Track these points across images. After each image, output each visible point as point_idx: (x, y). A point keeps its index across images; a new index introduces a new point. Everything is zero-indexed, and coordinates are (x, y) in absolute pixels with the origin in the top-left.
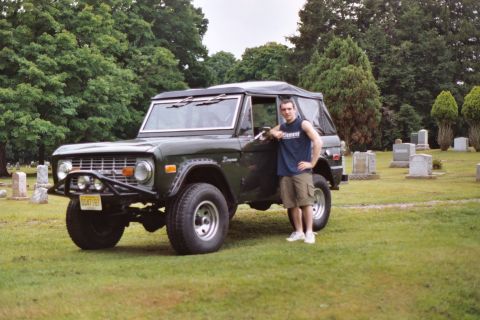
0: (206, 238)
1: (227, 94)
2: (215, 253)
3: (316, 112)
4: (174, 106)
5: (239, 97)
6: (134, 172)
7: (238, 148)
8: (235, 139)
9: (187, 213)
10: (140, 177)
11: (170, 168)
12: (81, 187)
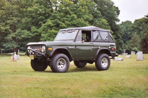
6: (41, 49)
8: (74, 42)
9: (54, 61)
11: (50, 49)
12: (30, 53)
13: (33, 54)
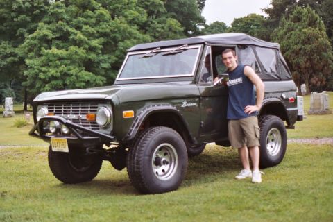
0: (165, 178)
1: (189, 45)
2: (174, 192)
3: (274, 60)
4: (145, 57)
5: (200, 46)
6: (96, 117)
7: (197, 93)
8: (195, 86)
9: (145, 155)
10: (100, 122)
11: (128, 114)
12: (53, 130)
13: (64, 135)
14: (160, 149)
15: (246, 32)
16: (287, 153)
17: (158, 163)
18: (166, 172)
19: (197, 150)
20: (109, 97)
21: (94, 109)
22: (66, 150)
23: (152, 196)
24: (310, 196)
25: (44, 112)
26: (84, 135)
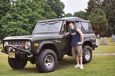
0: (49, 67)
1: (58, 21)
2: (53, 72)
3: (88, 26)
4: (43, 25)
5: (62, 21)
6: (25, 46)
7: (61, 38)
8: (60, 35)
9: (42, 59)
10: (26, 47)
11: (36, 45)
12: (10, 50)
13: (13, 52)
14: (48, 57)
15: (78, 17)
16: (92, 58)
17: (47, 62)
18: (49, 65)
19: (61, 57)
20: (30, 39)
21: (24, 43)
22: (14, 57)
23: (44, 73)
24: (100, 74)
25: (6, 44)
26: (20, 52)
